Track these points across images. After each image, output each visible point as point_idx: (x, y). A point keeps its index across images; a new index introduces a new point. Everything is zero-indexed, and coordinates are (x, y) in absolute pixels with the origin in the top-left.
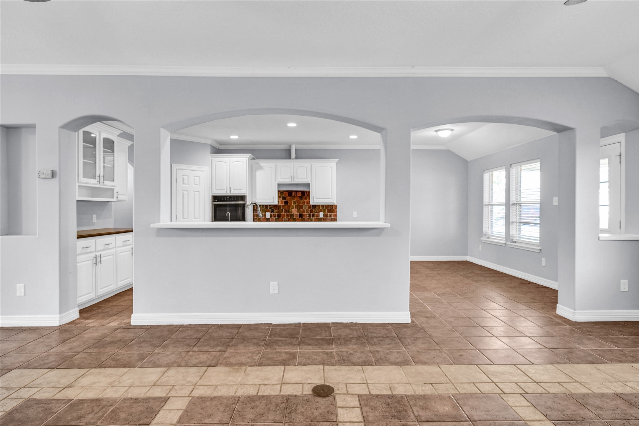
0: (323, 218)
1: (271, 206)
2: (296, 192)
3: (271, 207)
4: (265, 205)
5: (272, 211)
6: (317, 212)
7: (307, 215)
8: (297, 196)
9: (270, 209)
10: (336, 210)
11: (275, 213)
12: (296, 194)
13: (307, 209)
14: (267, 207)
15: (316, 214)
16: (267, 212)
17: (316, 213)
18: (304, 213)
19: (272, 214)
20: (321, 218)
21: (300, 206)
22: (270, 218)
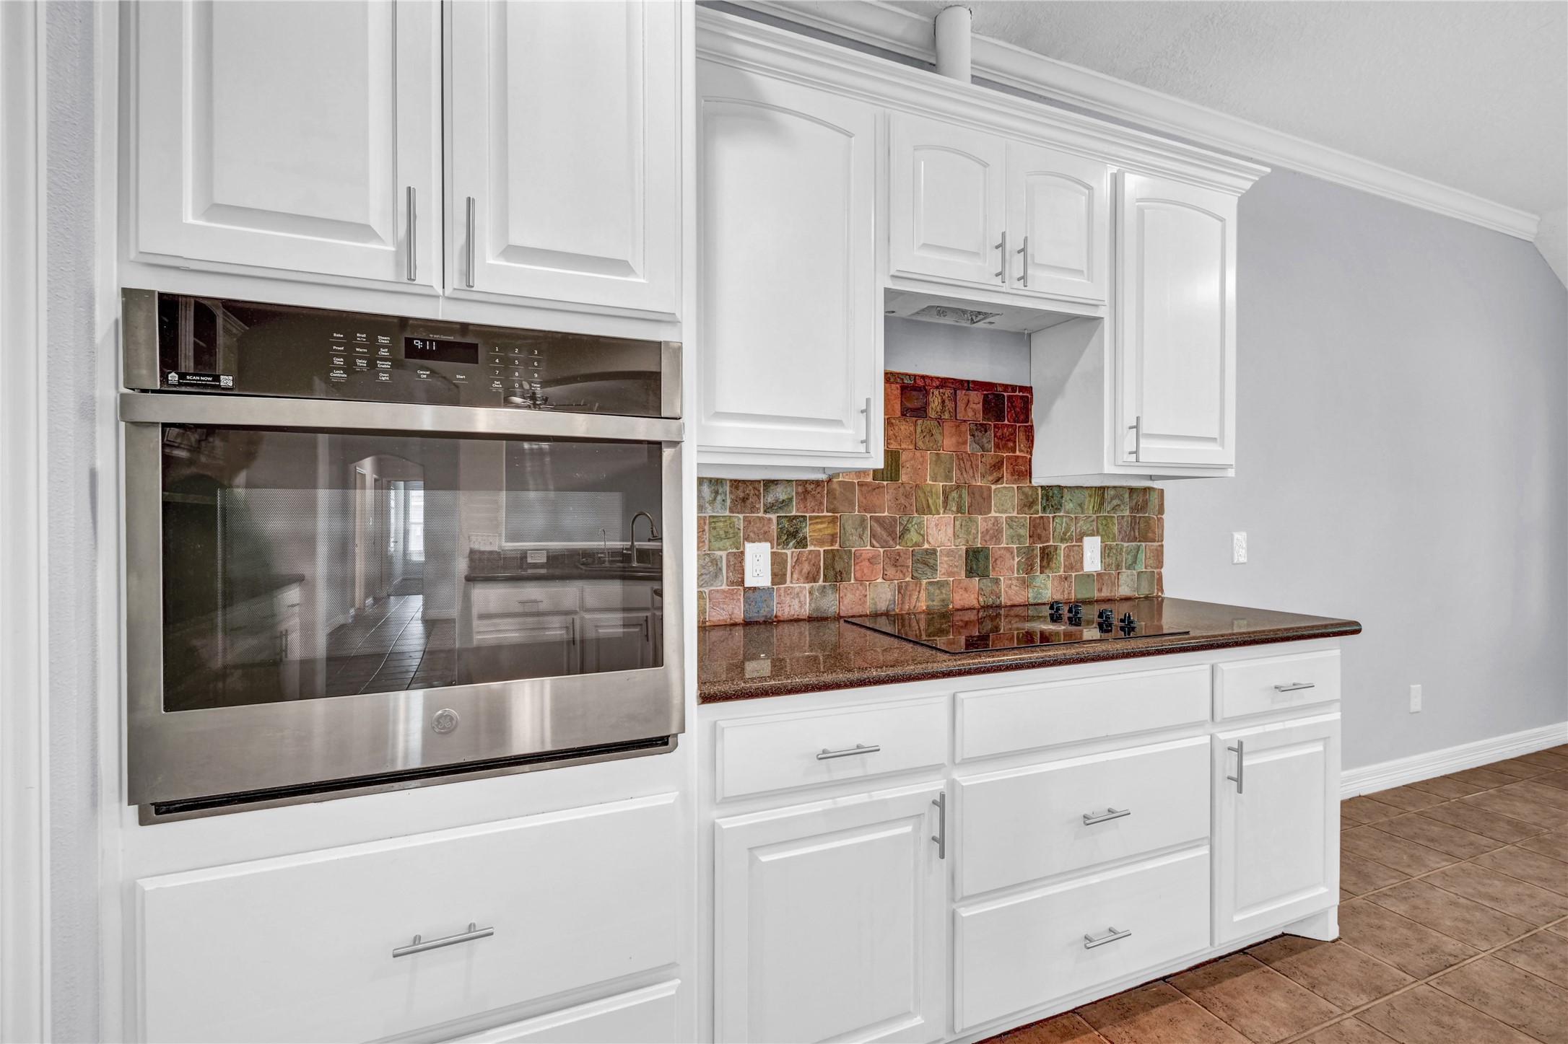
0: (1099, 575)
1: (780, 494)
2: (948, 392)
3: (782, 497)
4: (736, 484)
5: (791, 534)
6: (1071, 539)
7: (1017, 560)
8: (956, 419)
9: (773, 517)
10: (1160, 520)
11: (810, 548)
12: (950, 405)
13: (1015, 514)
14: (744, 500)
15: (1063, 546)
16: (747, 539)
17: (1062, 540)
18: (998, 541)
19: (789, 552)
20: (1089, 576)
21: (972, 491)
22: (768, 591)
